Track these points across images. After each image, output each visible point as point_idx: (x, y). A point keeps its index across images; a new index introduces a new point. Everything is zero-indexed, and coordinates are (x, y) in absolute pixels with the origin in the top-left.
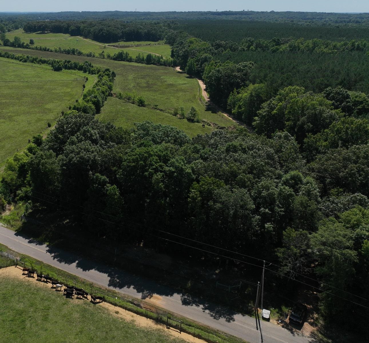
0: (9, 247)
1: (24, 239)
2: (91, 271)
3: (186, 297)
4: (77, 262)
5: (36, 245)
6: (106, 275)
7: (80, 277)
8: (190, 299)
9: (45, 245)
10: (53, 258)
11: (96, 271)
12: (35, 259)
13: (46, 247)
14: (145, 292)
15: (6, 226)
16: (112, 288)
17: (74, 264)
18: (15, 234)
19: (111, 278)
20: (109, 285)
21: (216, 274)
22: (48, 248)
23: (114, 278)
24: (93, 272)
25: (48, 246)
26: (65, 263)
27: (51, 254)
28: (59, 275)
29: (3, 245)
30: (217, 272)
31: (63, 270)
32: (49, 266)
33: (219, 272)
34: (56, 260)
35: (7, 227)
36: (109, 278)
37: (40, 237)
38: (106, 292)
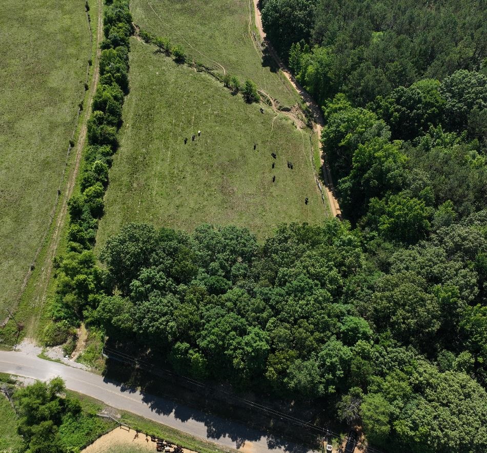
0: (105, 403)
1: (115, 386)
2: (188, 421)
3: (270, 439)
4: (174, 410)
5: (130, 393)
6: (203, 424)
7: (182, 431)
8: (274, 440)
9: (138, 392)
10: (150, 409)
11: (194, 420)
12: (135, 415)
13: (140, 394)
14: (239, 439)
15: (90, 369)
16: (210, 440)
17: (172, 414)
18: (104, 381)
19: (208, 427)
20: (208, 437)
21: (292, 407)
22: (142, 397)
23: (210, 426)
24: (191, 422)
25: (141, 392)
26: (164, 415)
27: (148, 404)
28: (162, 430)
29: (98, 400)
30: (292, 404)
31: (165, 424)
32: (151, 421)
33: (294, 404)
34: (154, 411)
35: (92, 371)
36: (206, 428)
37: (130, 380)
38: (207, 444)
